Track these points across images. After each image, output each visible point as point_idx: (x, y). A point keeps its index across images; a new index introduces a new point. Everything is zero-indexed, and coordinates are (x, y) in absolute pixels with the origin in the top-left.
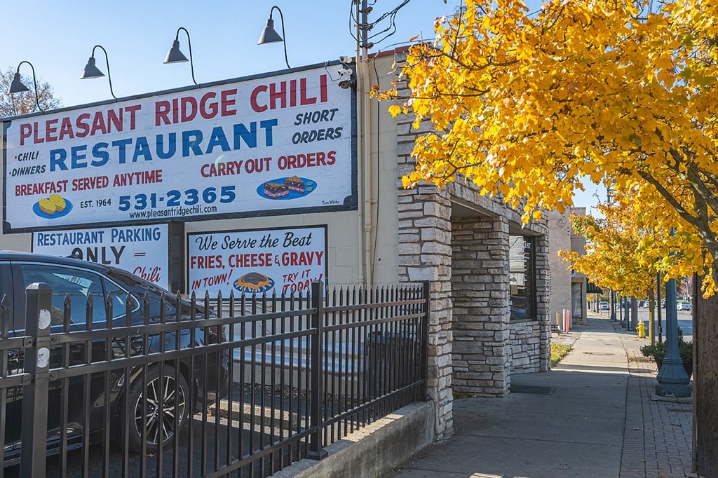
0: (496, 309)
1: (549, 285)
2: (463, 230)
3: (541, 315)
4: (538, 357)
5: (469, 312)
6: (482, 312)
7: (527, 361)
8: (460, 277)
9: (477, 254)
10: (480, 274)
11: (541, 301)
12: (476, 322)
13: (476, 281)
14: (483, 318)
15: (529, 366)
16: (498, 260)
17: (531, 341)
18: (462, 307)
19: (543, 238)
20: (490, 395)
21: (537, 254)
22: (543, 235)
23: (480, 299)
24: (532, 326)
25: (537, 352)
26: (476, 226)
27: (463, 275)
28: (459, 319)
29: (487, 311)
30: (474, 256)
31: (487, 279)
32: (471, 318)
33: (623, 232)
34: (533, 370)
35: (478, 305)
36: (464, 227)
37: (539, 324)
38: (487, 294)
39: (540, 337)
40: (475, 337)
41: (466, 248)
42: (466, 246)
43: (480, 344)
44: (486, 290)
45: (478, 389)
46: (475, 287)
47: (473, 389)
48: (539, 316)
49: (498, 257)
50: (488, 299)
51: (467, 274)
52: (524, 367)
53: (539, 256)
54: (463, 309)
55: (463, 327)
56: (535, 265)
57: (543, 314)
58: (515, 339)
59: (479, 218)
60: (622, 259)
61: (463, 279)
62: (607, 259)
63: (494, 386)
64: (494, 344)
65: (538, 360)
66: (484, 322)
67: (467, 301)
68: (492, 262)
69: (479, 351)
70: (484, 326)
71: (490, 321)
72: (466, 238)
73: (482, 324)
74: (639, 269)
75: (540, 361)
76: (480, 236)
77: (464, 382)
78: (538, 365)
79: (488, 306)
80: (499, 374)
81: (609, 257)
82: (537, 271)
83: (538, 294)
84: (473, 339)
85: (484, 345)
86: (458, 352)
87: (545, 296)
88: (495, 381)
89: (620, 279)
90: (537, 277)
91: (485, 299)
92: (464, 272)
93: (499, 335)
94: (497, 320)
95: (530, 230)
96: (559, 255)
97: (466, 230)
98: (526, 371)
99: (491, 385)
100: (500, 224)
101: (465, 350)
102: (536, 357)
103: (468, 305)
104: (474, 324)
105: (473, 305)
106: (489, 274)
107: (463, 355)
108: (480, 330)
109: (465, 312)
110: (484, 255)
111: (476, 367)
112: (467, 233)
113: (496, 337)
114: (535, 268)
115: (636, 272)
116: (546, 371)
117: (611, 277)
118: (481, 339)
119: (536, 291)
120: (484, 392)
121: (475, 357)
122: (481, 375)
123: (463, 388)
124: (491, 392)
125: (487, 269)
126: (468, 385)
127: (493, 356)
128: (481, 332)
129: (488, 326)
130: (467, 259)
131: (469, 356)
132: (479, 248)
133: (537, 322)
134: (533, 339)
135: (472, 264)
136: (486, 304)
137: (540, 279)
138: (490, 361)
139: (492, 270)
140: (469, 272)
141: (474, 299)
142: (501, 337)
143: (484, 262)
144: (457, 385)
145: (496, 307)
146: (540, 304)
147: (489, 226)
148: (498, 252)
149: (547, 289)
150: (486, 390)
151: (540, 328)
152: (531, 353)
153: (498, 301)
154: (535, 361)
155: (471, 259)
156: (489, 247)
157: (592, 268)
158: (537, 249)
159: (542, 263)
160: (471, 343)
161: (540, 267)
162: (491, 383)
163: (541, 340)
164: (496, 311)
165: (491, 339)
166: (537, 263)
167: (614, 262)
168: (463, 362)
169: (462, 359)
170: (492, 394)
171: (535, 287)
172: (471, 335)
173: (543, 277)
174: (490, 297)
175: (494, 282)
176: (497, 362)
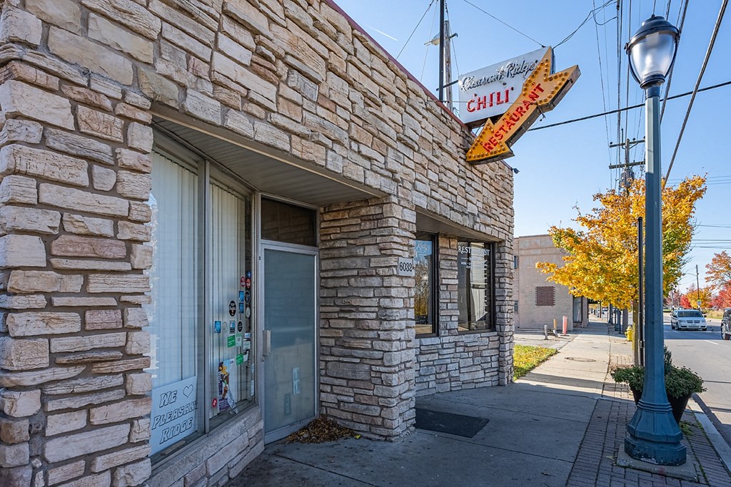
0: (385, 322)
1: (510, 294)
2: (350, 218)
3: (500, 325)
4: (496, 369)
5: (356, 326)
6: (368, 326)
7: (481, 374)
8: (346, 280)
9: (365, 249)
10: (367, 276)
11: (500, 311)
12: (363, 338)
13: (363, 285)
14: (372, 334)
15: (483, 380)
16: (390, 255)
17: (486, 353)
18: (346, 319)
19: (503, 244)
20: (377, 437)
21: (497, 261)
22: (504, 241)
23: (367, 309)
24: (488, 337)
25: (495, 364)
26: (363, 211)
27: (348, 277)
28: (345, 333)
29: (375, 324)
30: (360, 251)
31: (375, 282)
32: (358, 334)
33: (604, 244)
34: (489, 384)
35: (364, 316)
36: (351, 214)
37: (498, 335)
38: (374, 302)
39: (498, 348)
40: (361, 358)
41: (352, 242)
42: (352, 239)
43: (367, 367)
44: (374, 297)
45: (364, 427)
46: (363, 293)
47: (357, 426)
48: (498, 327)
49: (388, 252)
50: (377, 309)
51: (353, 276)
52: (475, 381)
53: (498, 263)
54: (348, 322)
55: (347, 345)
56: (494, 273)
57: (502, 324)
58: (464, 352)
59: (366, 201)
60: (601, 269)
61: (349, 283)
62: (584, 269)
63: (383, 426)
64: (382, 369)
65: (496, 373)
66: (372, 339)
67: (352, 311)
68: (382, 259)
69: (364, 376)
70: (372, 344)
71: (378, 338)
72: (352, 229)
73: (369, 342)
74: (620, 279)
75: (498, 374)
76: (368, 225)
77: (349, 416)
78: (495, 378)
79: (377, 318)
80: (389, 410)
81: (587, 267)
82: (497, 279)
83: (497, 303)
84: (358, 361)
85: (371, 370)
86: (342, 376)
87: (505, 305)
88: (383, 418)
89: (601, 290)
90: (497, 285)
91: (373, 309)
92: (349, 273)
93: (389, 358)
94: (385, 337)
95: (473, 229)
96: (536, 266)
97: (353, 218)
98: (477, 386)
99: (379, 423)
100: (391, 206)
101: (350, 375)
102: (492, 370)
103: (352, 316)
104: (361, 341)
105: (358, 317)
106: (377, 275)
107: (348, 380)
108: (368, 349)
109: (351, 324)
110: (372, 251)
111: (361, 397)
112: (353, 222)
113: (385, 360)
114: (494, 277)
115: (616, 282)
116: (505, 385)
117: (590, 288)
118: (368, 361)
119: (495, 300)
120: (370, 431)
121: (361, 385)
122: (367, 409)
123: (347, 423)
124: (378, 432)
125: (376, 268)
126: (352, 421)
127: (382, 384)
128: (367, 352)
129: (377, 345)
130: (353, 256)
131: (354, 383)
132: (366, 241)
133: (496, 333)
134: (489, 351)
135: (359, 263)
136: (374, 315)
137: (500, 288)
138: (379, 391)
139: (381, 270)
140: (355, 272)
141: (360, 309)
142: (391, 360)
143: (372, 259)
144: (341, 418)
145: (385, 320)
146: (499, 314)
147: (378, 211)
148: (388, 246)
149: (507, 298)
150: (374, 429)
151: (499, 340)
152: (485, 366)
153: (389, 312)
154: (492, 374)
155: (357, 256)
156: (379, 239)
157: (570, 279)
158: (497, 256)
159: (502, 270)
160: (357, 366)
161: (500, 275)
162: (379, 421)
163: (500, 351)
164: (386, 325)
165: (380, 362)
166: (497, 270)
167: (591, 272)
168: (347, 389)
169: (347, 386)
170: (381, 436)
171: (494, 296)
172: (356, 355)
173: (502, 286)
174: (379, 307)
175: (383, 287)
176: (386, 394)
